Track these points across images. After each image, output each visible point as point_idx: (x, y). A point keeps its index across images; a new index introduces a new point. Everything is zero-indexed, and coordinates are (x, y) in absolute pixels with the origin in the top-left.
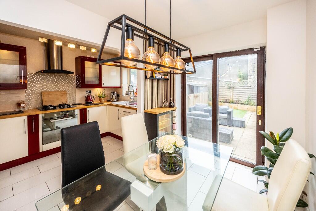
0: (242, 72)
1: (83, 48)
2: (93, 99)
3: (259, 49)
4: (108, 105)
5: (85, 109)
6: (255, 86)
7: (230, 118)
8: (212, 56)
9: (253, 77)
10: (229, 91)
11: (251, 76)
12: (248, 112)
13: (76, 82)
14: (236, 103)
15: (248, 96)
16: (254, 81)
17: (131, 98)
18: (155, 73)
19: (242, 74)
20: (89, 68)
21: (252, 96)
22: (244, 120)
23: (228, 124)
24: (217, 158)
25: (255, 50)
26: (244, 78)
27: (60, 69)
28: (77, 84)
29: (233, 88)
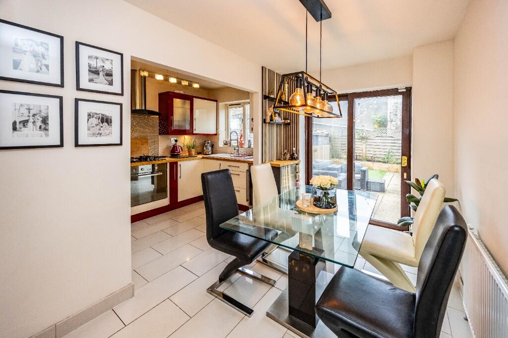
0: (379, 117)
1: (173, 80)
2: (181, 150)
3: (405, 90)
4: (203, 158)
5: (176, 163)
6: (399, 136)
7: (365, 179)
8: (347, 95)
9: (394, 123)
10: (361, 143)
11: (392, 121)
12: (387, 174)
13: (159, 126)
14: (370, 161)
15: (388, 151)
16: (397, 128)
17: (235, 149)
18: (275, 116)
19: (380, 118)
20: (178, 107)
21: (393, 151)
22: (383, 182)
23: (362, 188)
24: (352, 222)
25: (399, 91)
26: (383, 124)
27: (144, 108)
28: (160, 130)
29: (367, 139)
